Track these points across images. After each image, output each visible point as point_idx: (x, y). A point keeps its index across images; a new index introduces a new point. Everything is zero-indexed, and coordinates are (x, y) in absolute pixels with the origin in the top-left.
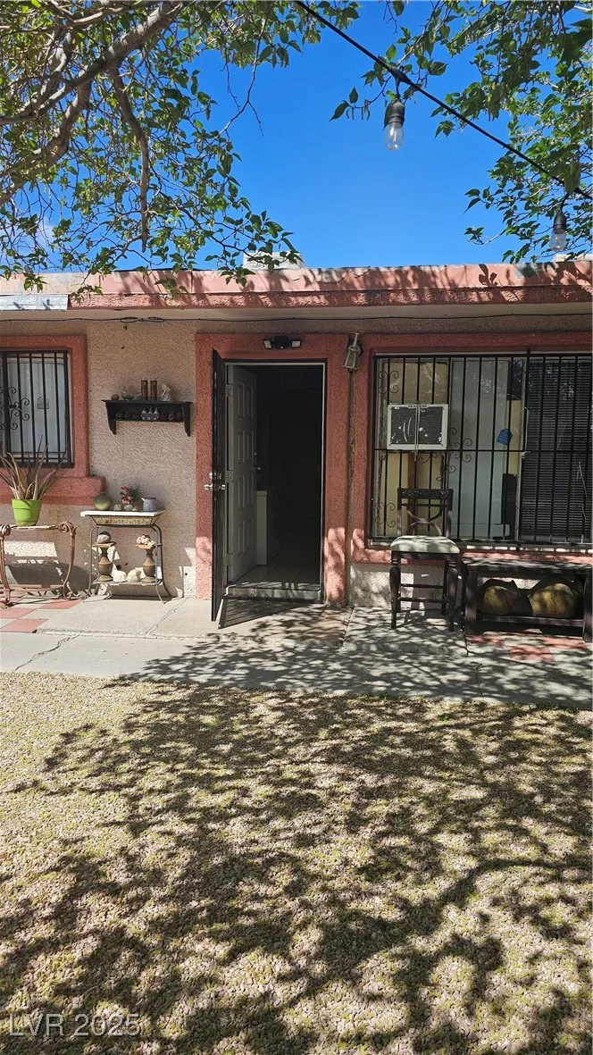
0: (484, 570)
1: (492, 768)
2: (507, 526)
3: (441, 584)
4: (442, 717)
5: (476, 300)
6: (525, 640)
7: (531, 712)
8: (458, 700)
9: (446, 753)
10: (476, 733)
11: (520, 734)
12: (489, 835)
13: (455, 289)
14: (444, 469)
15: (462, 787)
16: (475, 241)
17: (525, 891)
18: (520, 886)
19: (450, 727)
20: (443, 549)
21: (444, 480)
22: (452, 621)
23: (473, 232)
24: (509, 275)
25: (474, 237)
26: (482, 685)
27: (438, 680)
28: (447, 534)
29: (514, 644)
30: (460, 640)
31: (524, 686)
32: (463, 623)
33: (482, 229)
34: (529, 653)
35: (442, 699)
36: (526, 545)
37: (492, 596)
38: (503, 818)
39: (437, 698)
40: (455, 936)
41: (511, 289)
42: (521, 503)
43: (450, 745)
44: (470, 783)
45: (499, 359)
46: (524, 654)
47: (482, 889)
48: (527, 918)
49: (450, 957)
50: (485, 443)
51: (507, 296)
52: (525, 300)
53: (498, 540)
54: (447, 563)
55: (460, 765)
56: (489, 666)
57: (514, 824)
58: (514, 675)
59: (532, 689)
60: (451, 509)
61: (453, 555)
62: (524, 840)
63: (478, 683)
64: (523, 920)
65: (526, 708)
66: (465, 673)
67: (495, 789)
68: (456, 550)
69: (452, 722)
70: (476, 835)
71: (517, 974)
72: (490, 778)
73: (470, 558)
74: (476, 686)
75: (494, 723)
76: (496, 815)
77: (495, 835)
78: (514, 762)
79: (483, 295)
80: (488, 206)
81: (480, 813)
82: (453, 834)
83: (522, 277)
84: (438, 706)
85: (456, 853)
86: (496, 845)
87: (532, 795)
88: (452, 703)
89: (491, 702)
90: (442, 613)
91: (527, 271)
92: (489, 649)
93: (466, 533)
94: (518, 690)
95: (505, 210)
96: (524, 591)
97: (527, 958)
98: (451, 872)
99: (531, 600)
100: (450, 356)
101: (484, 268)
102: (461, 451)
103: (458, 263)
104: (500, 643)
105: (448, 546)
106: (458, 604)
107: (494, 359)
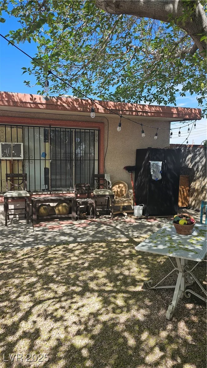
0: (39, 201)
1: (40, 269)
2: (47, 185)
3: (24, 208)
4: (23, 255)
5: (29, 106)
6: (54, 223)
7: (54, 247)
8: (29, 248)
9: (24, 268)
10: (35, 258)
11: (50, 256)
12: (37, 293)
13: (22, 102)
14: (23, 166)
15: (29, 279)
16: (27, 86)
17: (48, 309)
18: (47, 307)
19: (26, 258)
20: (24, 195)
21: (23, 170)
22: (28, 220)
23: (27, 82)
24: (40, 99)
25: (27, 84)
26: (38, 241)
27: (23, 242)
28: (25, 189)
29: (50, 225)
30: (31, 226)
31: (53, 239)
32: (32, 221)
33: (29, 82)
34: (55, 228)
35: (23, 249)
36: (53, 192)
37: (42, 210)
38: (43, 286)
39: (22, 249)
40: (24, 332)
41: (42, 104)
42: (51, 178)
43: (25, 264)
44: (32, 276)
45: (40, 128)
46: (53, 228)
47: (34, 312)
48: (49, 317)
49: (22, 340)
50: (37, 157)
51: (40, 106)
52: (46, 108)
53: (44, 190)
54: (26, 200)
55: (29, 271)
56: (41, 234)
57: (47, 287)
58: (49, 236)
59: (55, 240)
60: (26, 180)
61: (27, 197)
62: (49, 291)
63: (37, 241)
64: (47, 319)
65: (53, 246)
66: (32, 238)
67: (41, 276)
68: (28, 195)
69: (27, 256)
70: (33, 294)
71: (45, 338)
72: (39, 273)
73: (34, 198)
74: (36, 242)
75: (42, 254)
76: (40, 285)
77: (40, 292)
78: (48, 266)
79: (32, 105)
80: (30, 74)
81: (35, 286)
82: (25, 296)
83: (45, 100)
84: (22, 251)
85: (26, 302)
86: (40, 296)
87: (53, 275)
88: (27, 249)
89: (41, 246)
90: (25, 218)
91: (46, 99)
92: (41, 228)
93: (32, 189)
94: (50, 241)
95: (37, 76)
96: (53, 207)
97: (48, 331)
98: (23, 310)
99: (55, 210)
100: (23, 126)
101: (31, 95)
102: (29, 160)
103: (22, 93)
104: (45, 226)
105: (25, 194)
106: (30, 214)
107: (39, 128)
